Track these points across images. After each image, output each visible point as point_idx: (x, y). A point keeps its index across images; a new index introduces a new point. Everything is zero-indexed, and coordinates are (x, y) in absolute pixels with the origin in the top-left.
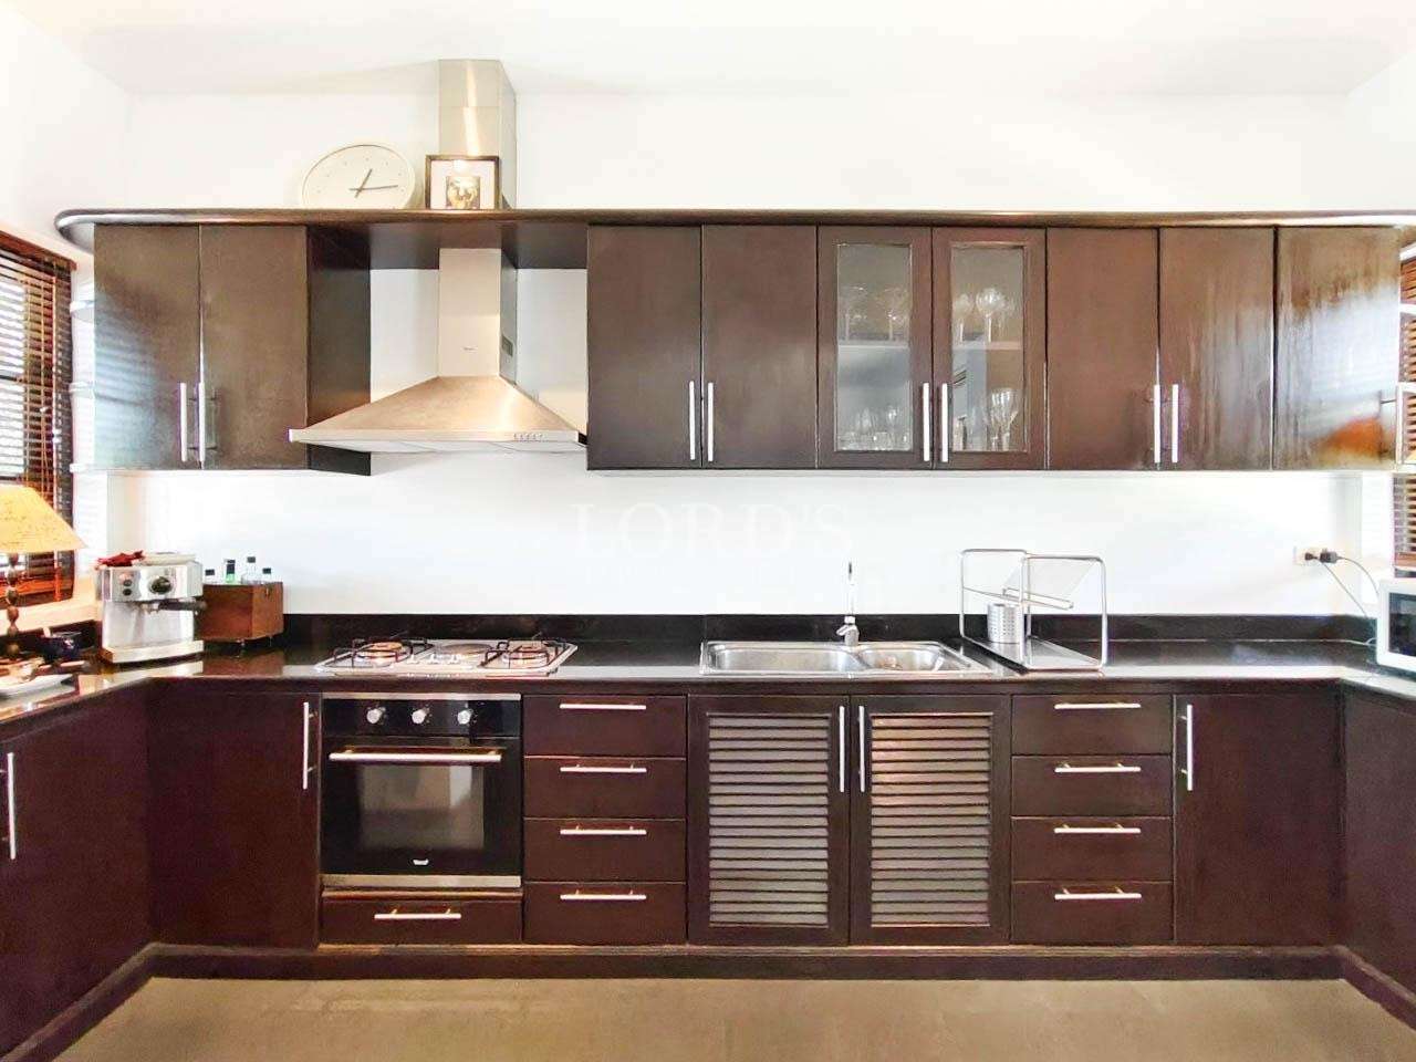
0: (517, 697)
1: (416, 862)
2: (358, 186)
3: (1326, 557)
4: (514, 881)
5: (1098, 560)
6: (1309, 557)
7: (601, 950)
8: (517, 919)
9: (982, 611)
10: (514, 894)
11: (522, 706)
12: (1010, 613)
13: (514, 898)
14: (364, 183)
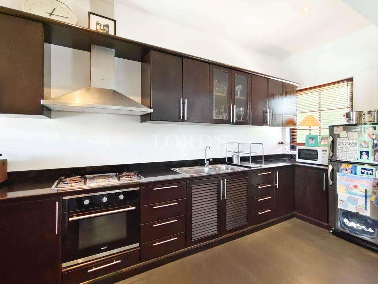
0: (138, 188)
1: (102, 248)
2: (51, 13)
3: (282, 143)
4: (137, 245)
5: (262, 144)
6: (279, 143)
7: (159, 258)
8: (138, 256)
9: (231, 156)
10: (137, 249)
11: (140, 191)
12: (238, 156)
13: (137, 250)
14: (52, 12)
